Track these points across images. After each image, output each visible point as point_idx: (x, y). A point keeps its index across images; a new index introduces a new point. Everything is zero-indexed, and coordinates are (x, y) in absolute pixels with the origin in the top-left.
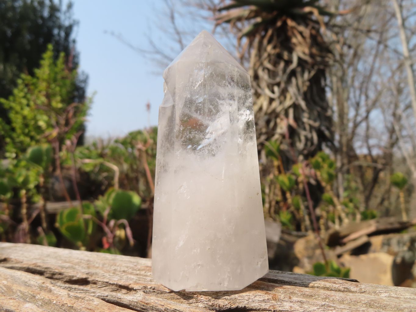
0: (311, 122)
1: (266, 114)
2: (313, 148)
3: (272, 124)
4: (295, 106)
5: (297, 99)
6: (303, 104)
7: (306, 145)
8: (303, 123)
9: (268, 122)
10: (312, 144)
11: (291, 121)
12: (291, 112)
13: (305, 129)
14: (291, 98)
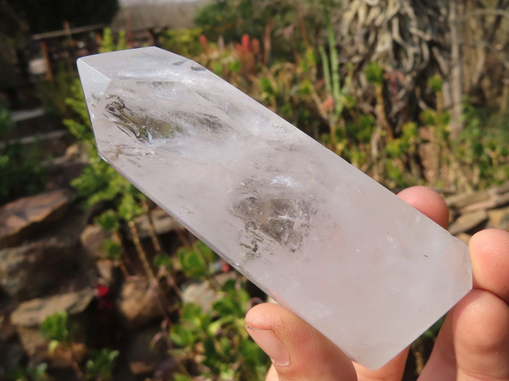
0: (421, 34)
1: (364, 26)
2: (423, 66)
3: (371, 39)
4: (401, 16)
5: (402, 6)
6: (410, 11)
7: (415, 63)
8: (411, 35)
9: (366, 36)
10: (422, 60)
11: (396, 35)
12: (395, 23)
13: (413, 45)
14: (395, 5)
